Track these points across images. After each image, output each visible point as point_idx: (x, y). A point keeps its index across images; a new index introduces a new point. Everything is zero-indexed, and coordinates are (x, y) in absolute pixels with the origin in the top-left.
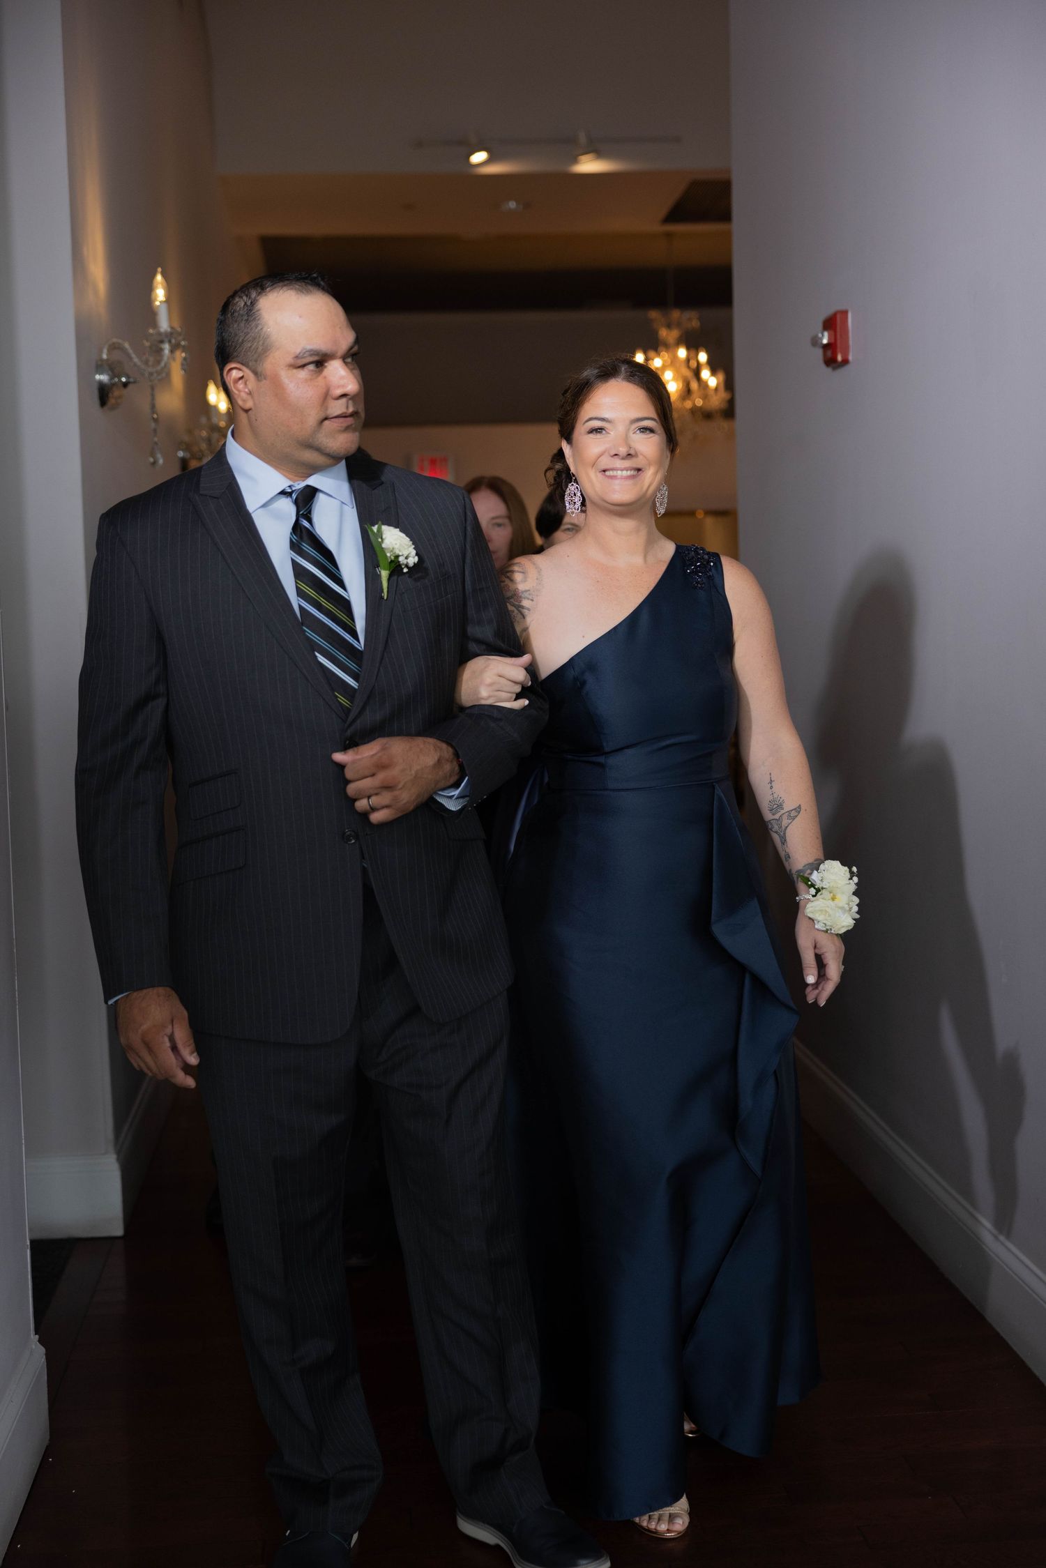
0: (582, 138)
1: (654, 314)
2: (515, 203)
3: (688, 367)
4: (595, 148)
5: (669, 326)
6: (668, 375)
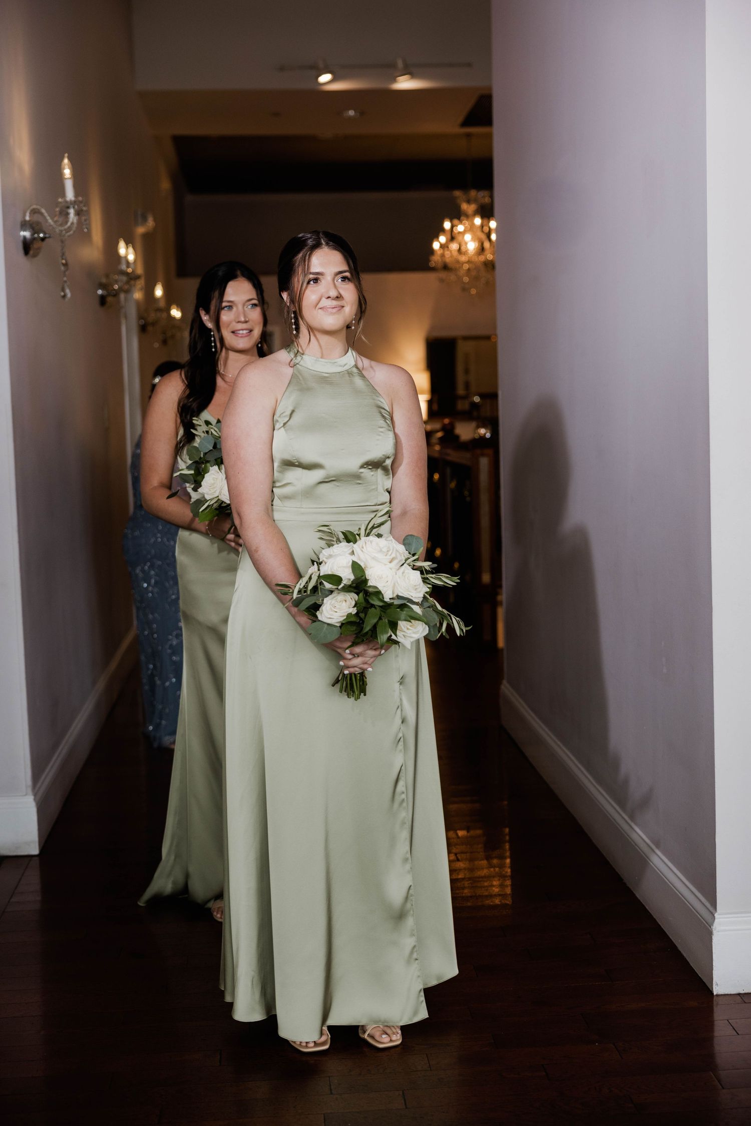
0: (400, 64)
1: (457, 193)
2: (353, 112)
3: (483, 231)
4: (410, 71)
5: (469, 202)
6: (468, 237)
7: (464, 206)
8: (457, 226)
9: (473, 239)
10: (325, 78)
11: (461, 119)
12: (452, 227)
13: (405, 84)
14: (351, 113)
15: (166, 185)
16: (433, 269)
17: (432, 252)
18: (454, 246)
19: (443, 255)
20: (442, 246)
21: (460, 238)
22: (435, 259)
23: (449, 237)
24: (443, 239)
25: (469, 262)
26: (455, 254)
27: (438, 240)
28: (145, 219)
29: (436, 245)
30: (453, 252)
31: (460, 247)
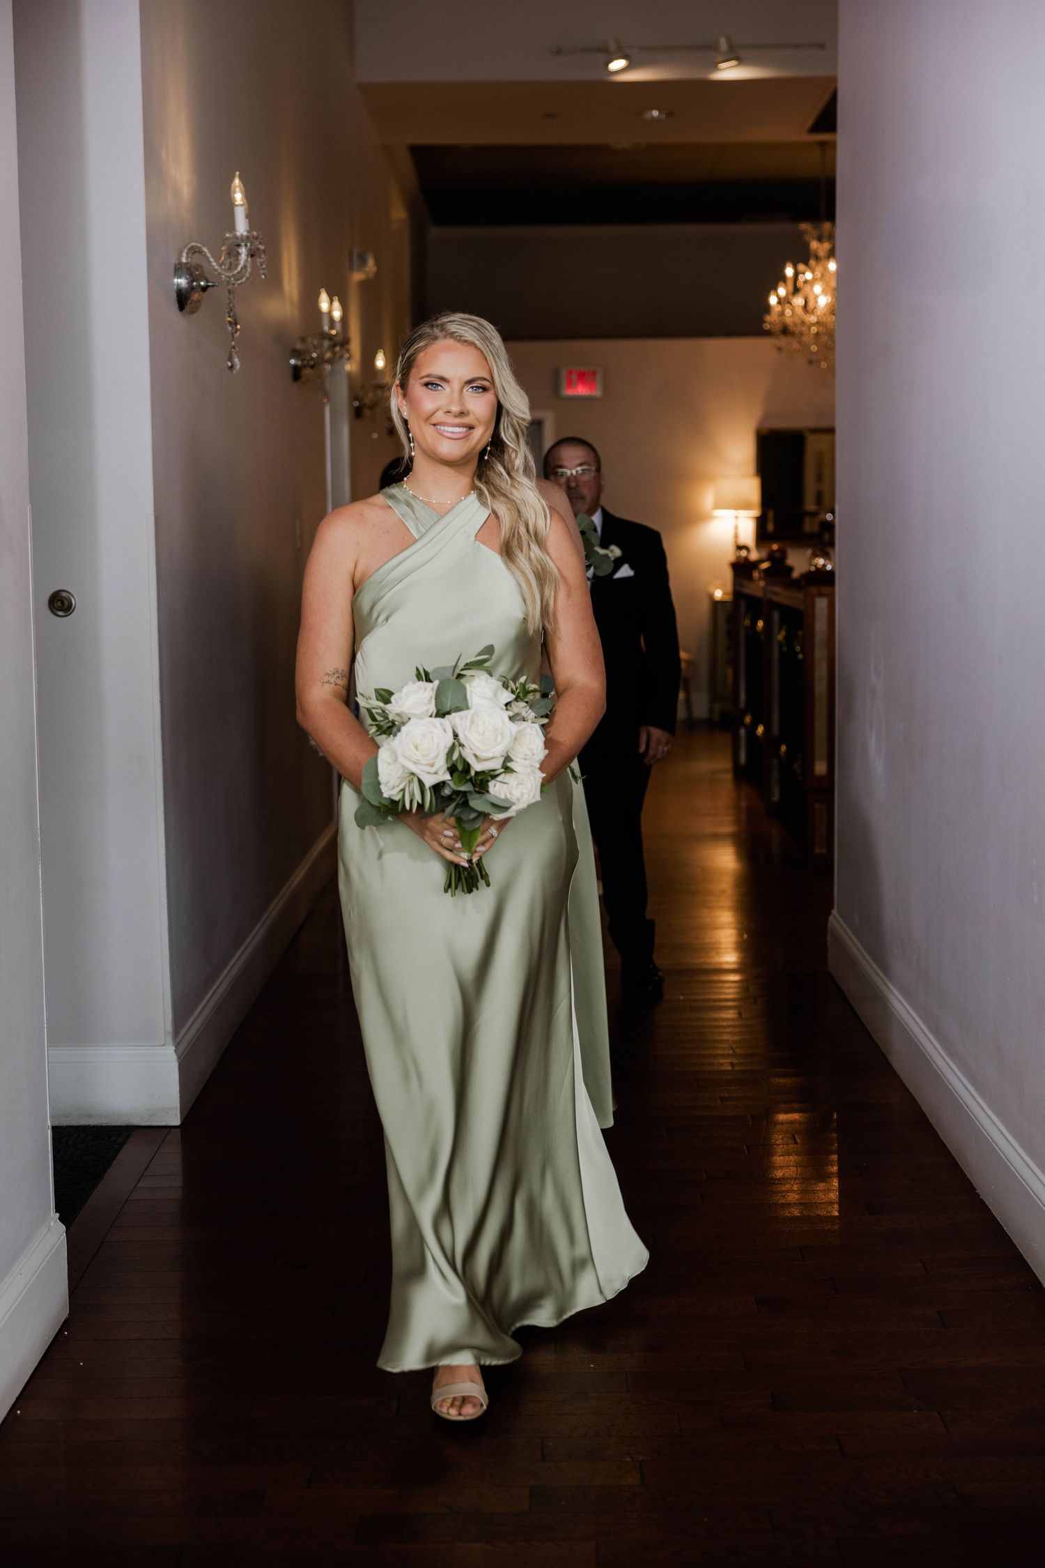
0: (723, 44)
1: (804, 226)
2: (658, 112)
4: (736, 55)
5: (820, 239)
6: (818, 289)
7: (814, 245)
8: (804, 273)
9: (824, 292)
10: (617, 64)
11: (810, 122)
12: (796, 274)
13: (729, 72)
14: (655, 113)
15: (399, 213)
16: (768, 334)
17: (767, 308)
18: (798, 301)
19: (782, 314)
20: (780, 301)
21: (807, 288)
22: (772, 319)
23: (791, 288)
24: (782, 291)
25: (818, 323)
26: (800, 311)
27: (776, 293)
28: (363, 261)
29: (773, 300)
30: (796, 309)
31: (806, 302)
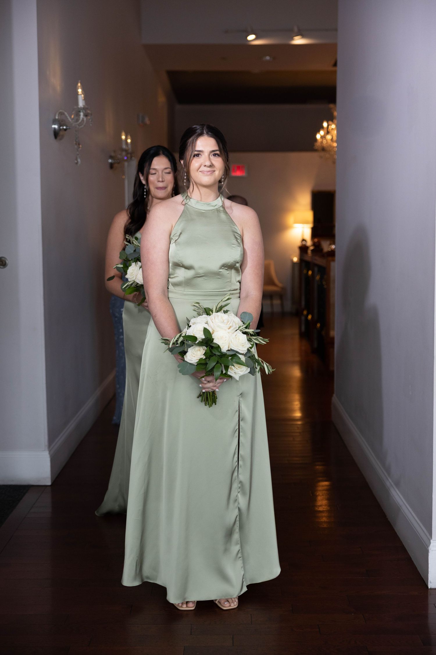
0: (296, 29)
1: (332, 106)
2: (269, 57)
4: (301, 33)
7: (336, 113)
8: (331, 125)
10: (251, 37)
11: (332, 62)
12: (328, 126)
13: (298, 41)
14: (268, 58)
16: (316, 150)
17: (316, 140)
18: (329, 137)
19: (322, 142)
20: (322, 137)
21: (332, 132)
22: (318, 144)
23: (326, 131)
24: (322, 133)
26: (329, 141)
27: (319, 133)
28: (144, 119)
29: (318, 136)
30: (328, 141)
31: (332, 138)
